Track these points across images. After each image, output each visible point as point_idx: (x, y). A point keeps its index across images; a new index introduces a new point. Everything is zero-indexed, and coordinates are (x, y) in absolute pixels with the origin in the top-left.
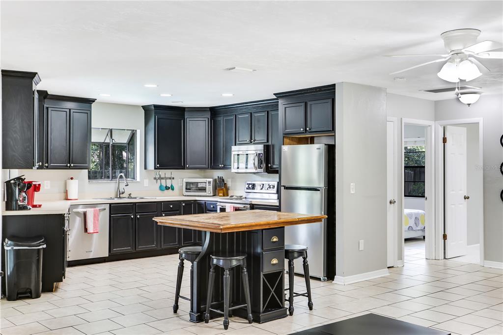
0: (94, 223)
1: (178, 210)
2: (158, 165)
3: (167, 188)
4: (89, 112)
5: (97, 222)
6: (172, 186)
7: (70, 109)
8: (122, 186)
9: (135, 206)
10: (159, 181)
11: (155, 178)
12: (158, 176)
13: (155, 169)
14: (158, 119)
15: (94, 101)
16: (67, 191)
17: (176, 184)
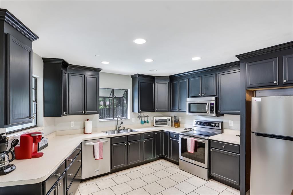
0: (100, 152)
1: (153, 137)
2: (140, 110)
3: (145, 122)
4: (97, 77)
5: (101, 151)
6: (147, 121)
7: (85, 75)
8: (120, 123)
9: (127, 138)
10: (140, 118)
11: (138, 117)
12: (140, 116)
13: (139, 112)
14: (140, 83)
15: (101, 70)
16: (85, 128)
17: (150, 119)
